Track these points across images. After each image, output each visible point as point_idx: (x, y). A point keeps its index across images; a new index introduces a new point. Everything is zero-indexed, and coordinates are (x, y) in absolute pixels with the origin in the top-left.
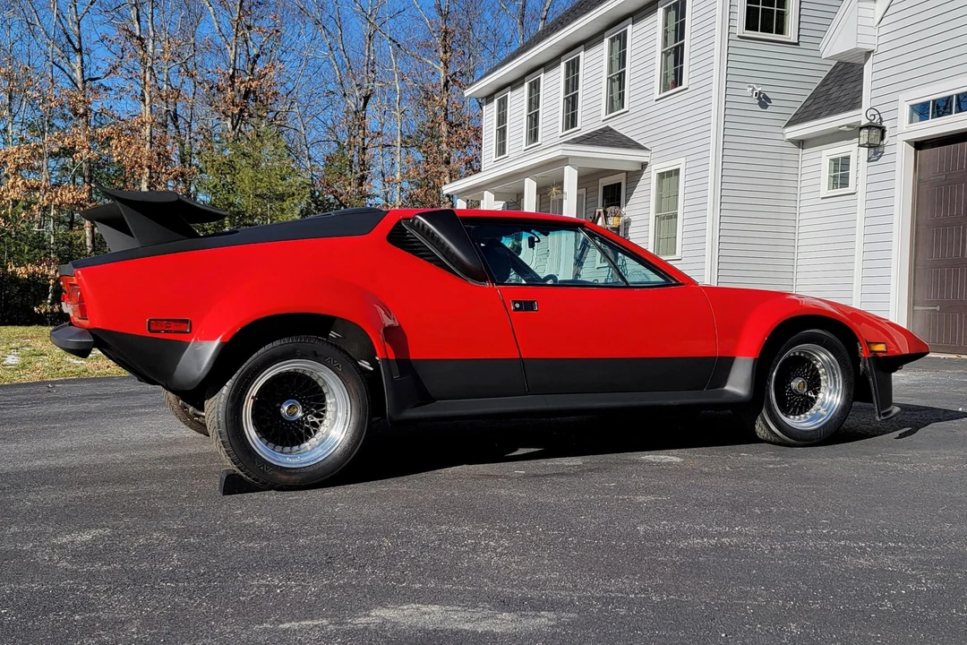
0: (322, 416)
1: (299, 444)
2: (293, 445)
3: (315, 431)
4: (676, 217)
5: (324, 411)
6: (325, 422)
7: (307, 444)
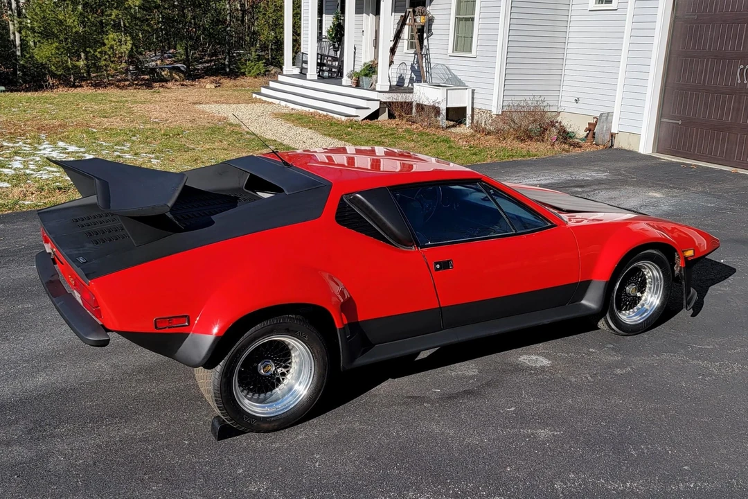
0: (288, 367)
1: (271, 390)
2: (267, 392)
3: (283, 379)
4: (473, 19)
5: (290, 363)
6: (291, 370)
7: (277, 389)
